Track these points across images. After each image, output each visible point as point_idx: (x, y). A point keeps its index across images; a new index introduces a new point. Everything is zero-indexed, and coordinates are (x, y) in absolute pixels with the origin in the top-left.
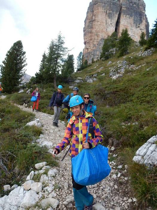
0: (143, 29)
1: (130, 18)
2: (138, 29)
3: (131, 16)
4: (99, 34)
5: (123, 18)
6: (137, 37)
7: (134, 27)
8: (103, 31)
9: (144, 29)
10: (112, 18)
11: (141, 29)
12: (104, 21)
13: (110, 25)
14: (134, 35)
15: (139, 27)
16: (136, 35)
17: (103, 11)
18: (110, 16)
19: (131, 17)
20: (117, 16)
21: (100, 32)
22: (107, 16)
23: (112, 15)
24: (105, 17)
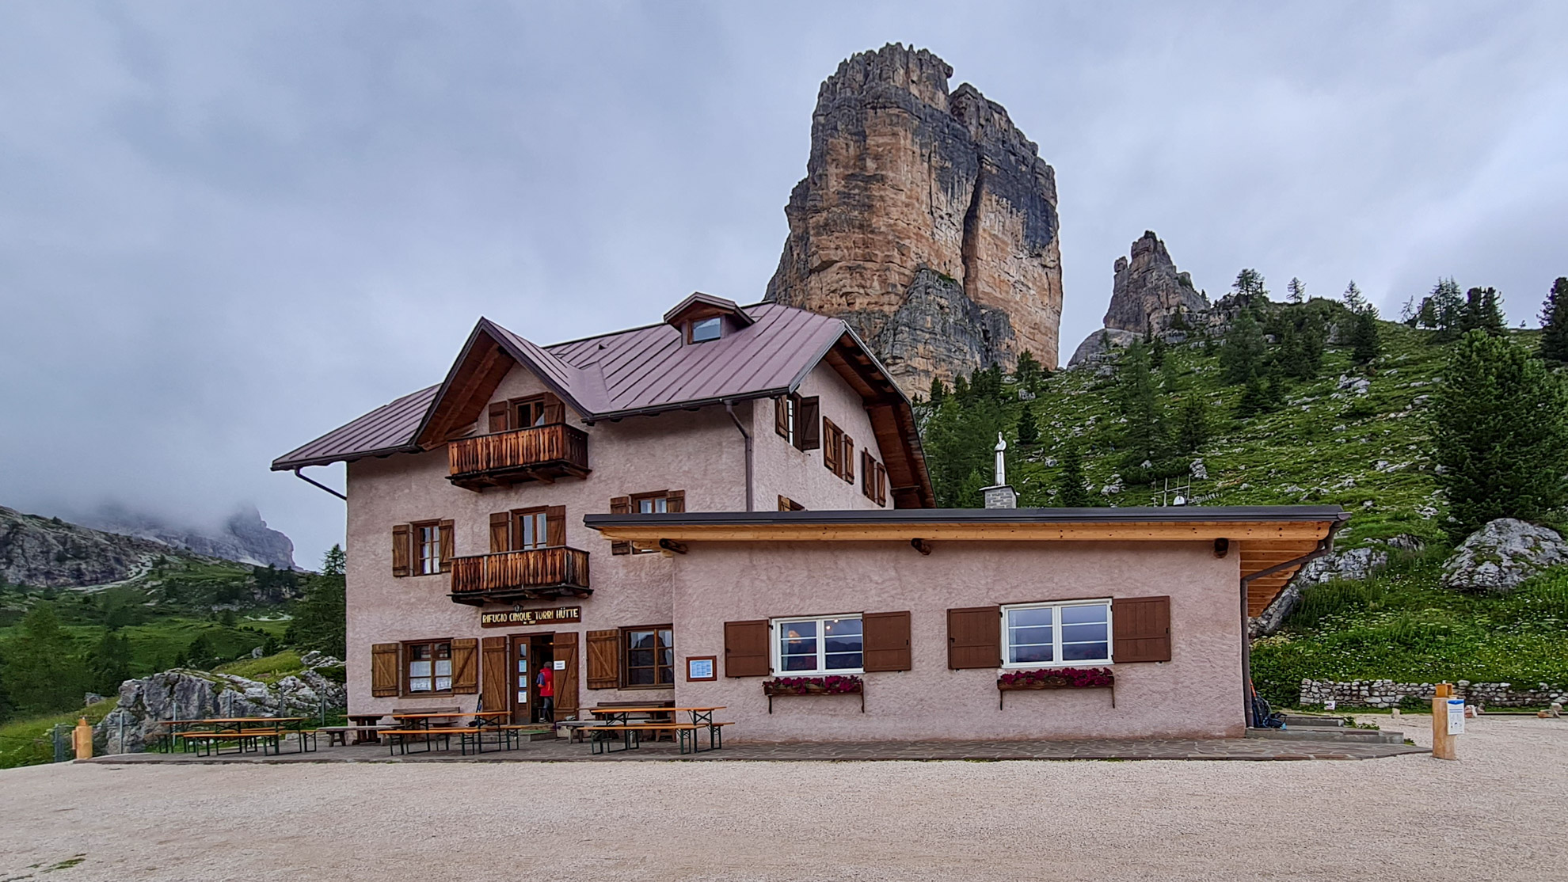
0: (1050, 268)
1: (1011, 212)
2: (1036, 263)
3: (1016, 206)
4: (907, 242)
5: (988, 203)
6: (1032, 292)
7: (1025, 251)
8: (922, 236)
9: (1054, 268)
10: (952, 195)
11: (1044, 266)
12: (924, 197)
13: (946, 217)
14: (1025, 282)
15: (1039, 255)
16: (1030, 285)
17: (917, 149)
18: (948, 183)
19: (1014, 210)
20: (970, 189)
21: (909, 238)
22: (934, 176)
23: (953, 178)
24: (926, 177)
